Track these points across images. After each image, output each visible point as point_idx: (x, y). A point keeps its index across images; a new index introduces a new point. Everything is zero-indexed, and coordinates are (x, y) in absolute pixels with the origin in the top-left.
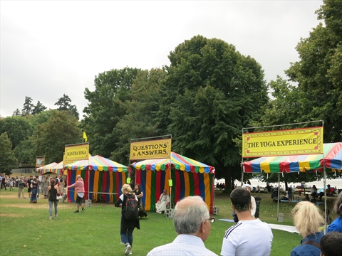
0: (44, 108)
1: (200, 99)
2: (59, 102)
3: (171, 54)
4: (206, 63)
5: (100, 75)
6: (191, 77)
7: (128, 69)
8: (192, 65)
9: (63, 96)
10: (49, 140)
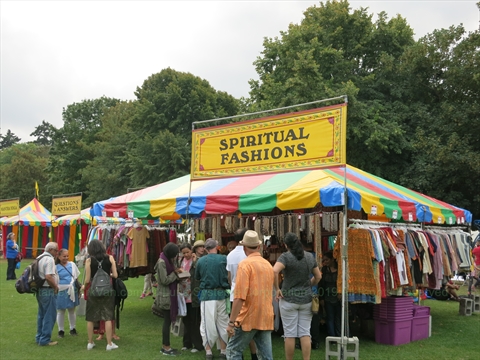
0: (18, 140)
1: (159, 146)
2: (36, 132)
3: (138, 89)
4: (171, 103)
5: (69, 107)
6: (154, 119)
7: (106, 99)
8: (156, 105)
9: (41, 124)
10: (12, 187)
